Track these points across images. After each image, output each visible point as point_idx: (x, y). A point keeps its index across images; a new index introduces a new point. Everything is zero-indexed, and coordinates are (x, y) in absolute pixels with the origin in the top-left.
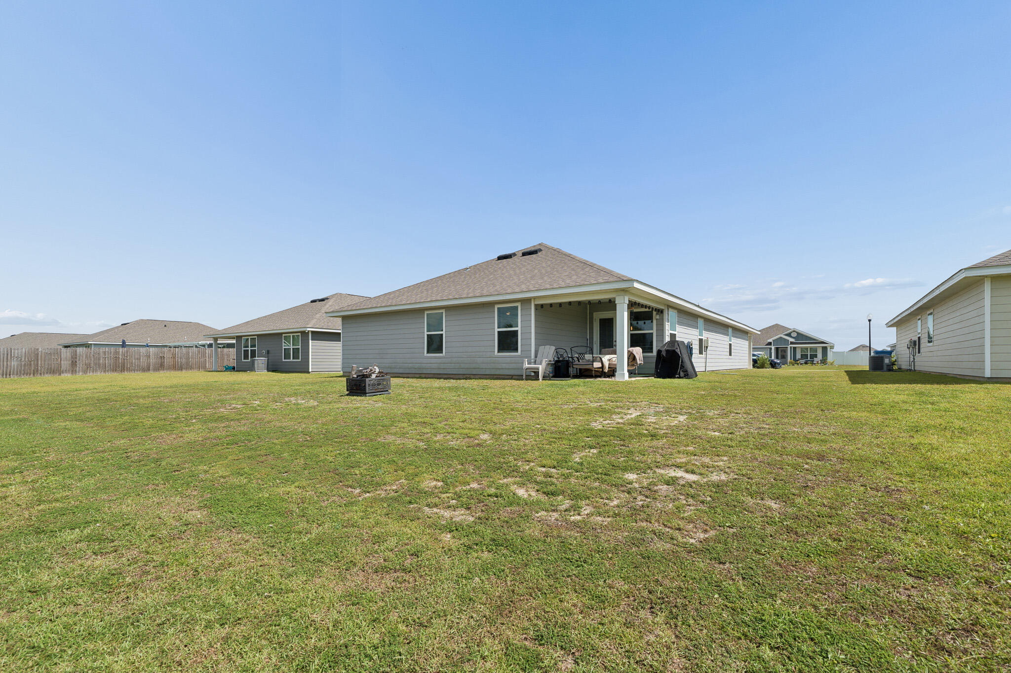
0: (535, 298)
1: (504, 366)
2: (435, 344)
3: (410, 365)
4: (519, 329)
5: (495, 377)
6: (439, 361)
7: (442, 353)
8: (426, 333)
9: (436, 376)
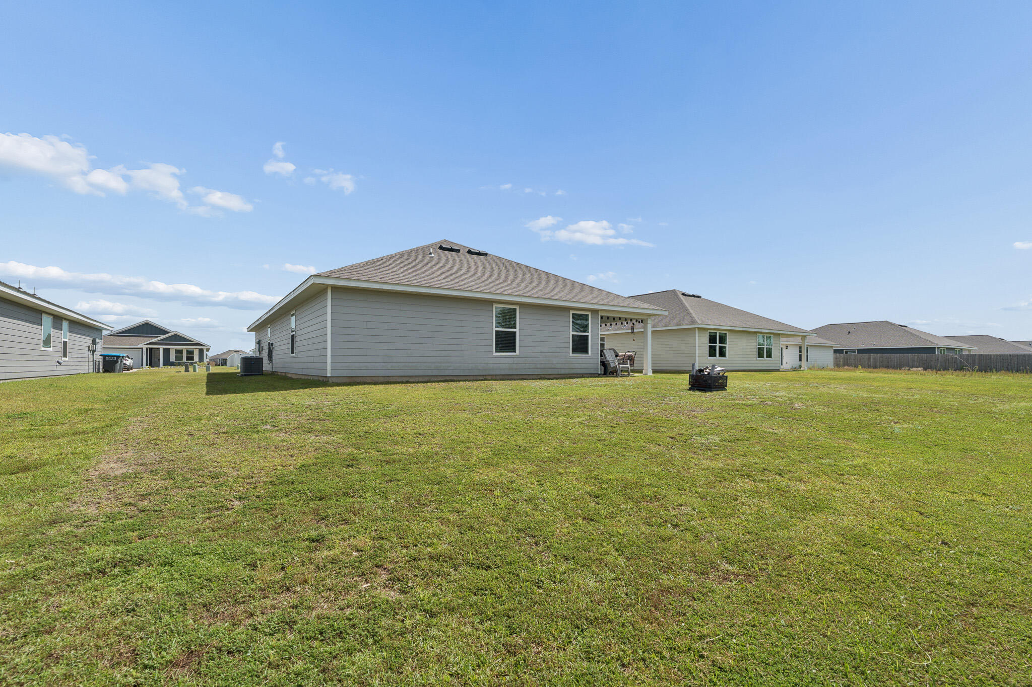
0: (602, 310)
1: (577, 366)
2: (506, 342)
3: (471, 365)
4: (589, 334)
5: (568, 376)
6: (510, 360)
7: (515, 352)
8: (495, 329)
9: (506, 377)
